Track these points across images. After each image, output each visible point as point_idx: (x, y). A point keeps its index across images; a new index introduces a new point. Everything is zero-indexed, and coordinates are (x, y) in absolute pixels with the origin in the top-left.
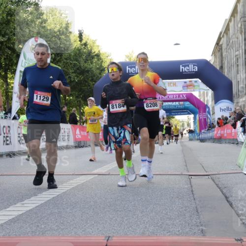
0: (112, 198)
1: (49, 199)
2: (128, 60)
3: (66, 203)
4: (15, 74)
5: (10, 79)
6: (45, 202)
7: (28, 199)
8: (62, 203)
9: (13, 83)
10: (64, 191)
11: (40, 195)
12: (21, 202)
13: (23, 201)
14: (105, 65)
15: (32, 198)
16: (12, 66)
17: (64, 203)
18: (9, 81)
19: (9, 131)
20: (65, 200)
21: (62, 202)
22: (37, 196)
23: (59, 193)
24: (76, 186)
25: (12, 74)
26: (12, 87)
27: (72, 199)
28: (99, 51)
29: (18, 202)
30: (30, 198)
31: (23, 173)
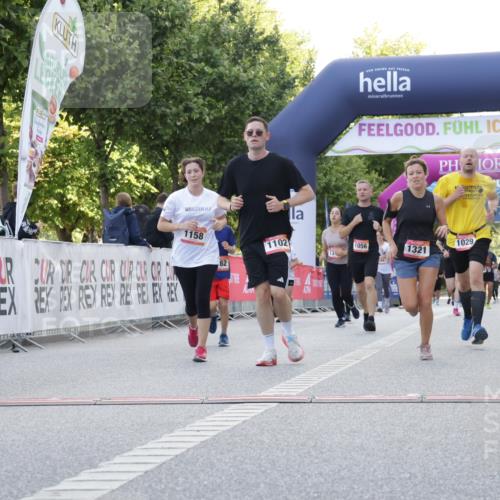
0: (321, 474)
1: (132, 476)
2: (361, 55)
3: (184, 490)
4: (22, 101)
5: (11, 116)
6: (122, 487)
7: (70, 475)
8: (173, 489)
9: (18, 128)
10: (178, 452)
11: (104, 466)
12: (51, 485)
13: (58, 483)
14: (294, 70)
15: (84, 475)
16: (14, 76)
17: (178, 489)
18: (6, 122)
19: (9, 273)
20: (181, 479)
21: (171, 485)
22: (96, 467)
23: (164, 459)
24: (214, 438)
25: (15, 101)
26: (17, 140)
27: (202, 476)
28: (276, 28)
29: (40, 488)
30: (76, 474)
31: (54, 399)
